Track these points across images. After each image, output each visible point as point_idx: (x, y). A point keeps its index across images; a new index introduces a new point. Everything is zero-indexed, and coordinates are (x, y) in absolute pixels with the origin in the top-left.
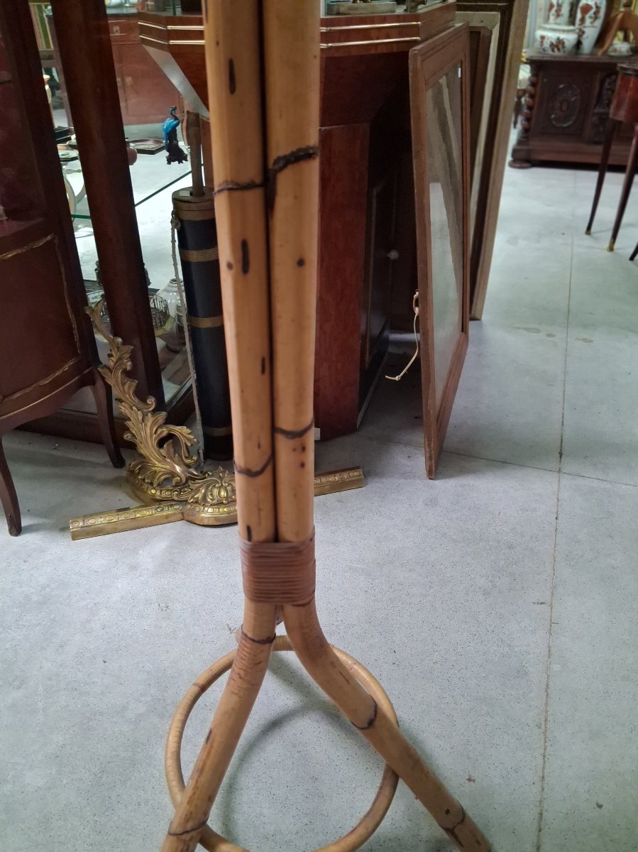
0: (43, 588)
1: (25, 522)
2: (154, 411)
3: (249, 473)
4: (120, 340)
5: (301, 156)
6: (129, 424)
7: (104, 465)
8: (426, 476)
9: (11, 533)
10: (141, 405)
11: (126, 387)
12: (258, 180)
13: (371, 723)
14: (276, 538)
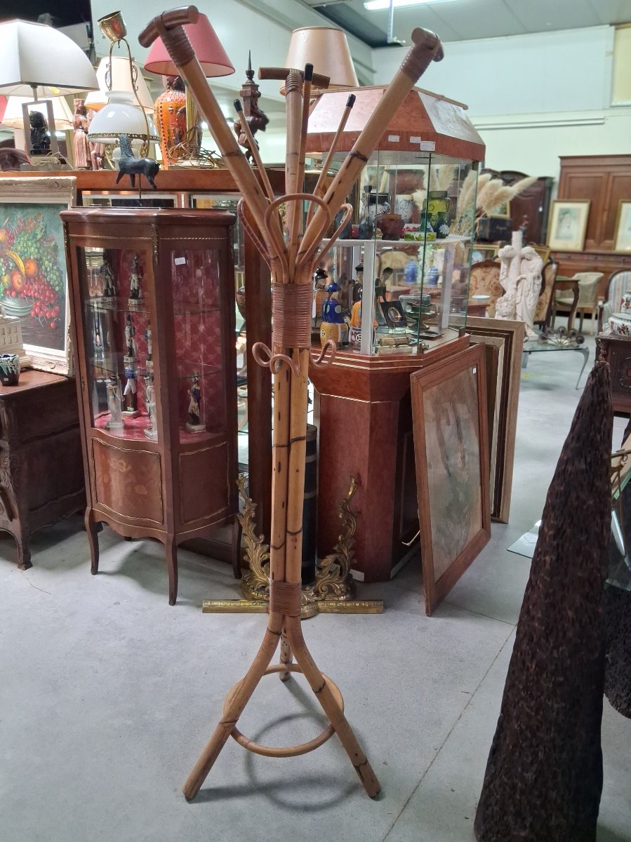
0: (182, 633)
1: (178, 600)
2: (263, 543)
3: (275, 548)
4: (251, 500)
5: (300, 439)
6: (248, 550)
7: (230, 576)
8: (425, 614)
9: (170, 604)
10: (256, 539)
11: (250, 527)
12: (286, 444)
13: (320, 690)
14: (284, 580)
